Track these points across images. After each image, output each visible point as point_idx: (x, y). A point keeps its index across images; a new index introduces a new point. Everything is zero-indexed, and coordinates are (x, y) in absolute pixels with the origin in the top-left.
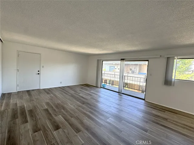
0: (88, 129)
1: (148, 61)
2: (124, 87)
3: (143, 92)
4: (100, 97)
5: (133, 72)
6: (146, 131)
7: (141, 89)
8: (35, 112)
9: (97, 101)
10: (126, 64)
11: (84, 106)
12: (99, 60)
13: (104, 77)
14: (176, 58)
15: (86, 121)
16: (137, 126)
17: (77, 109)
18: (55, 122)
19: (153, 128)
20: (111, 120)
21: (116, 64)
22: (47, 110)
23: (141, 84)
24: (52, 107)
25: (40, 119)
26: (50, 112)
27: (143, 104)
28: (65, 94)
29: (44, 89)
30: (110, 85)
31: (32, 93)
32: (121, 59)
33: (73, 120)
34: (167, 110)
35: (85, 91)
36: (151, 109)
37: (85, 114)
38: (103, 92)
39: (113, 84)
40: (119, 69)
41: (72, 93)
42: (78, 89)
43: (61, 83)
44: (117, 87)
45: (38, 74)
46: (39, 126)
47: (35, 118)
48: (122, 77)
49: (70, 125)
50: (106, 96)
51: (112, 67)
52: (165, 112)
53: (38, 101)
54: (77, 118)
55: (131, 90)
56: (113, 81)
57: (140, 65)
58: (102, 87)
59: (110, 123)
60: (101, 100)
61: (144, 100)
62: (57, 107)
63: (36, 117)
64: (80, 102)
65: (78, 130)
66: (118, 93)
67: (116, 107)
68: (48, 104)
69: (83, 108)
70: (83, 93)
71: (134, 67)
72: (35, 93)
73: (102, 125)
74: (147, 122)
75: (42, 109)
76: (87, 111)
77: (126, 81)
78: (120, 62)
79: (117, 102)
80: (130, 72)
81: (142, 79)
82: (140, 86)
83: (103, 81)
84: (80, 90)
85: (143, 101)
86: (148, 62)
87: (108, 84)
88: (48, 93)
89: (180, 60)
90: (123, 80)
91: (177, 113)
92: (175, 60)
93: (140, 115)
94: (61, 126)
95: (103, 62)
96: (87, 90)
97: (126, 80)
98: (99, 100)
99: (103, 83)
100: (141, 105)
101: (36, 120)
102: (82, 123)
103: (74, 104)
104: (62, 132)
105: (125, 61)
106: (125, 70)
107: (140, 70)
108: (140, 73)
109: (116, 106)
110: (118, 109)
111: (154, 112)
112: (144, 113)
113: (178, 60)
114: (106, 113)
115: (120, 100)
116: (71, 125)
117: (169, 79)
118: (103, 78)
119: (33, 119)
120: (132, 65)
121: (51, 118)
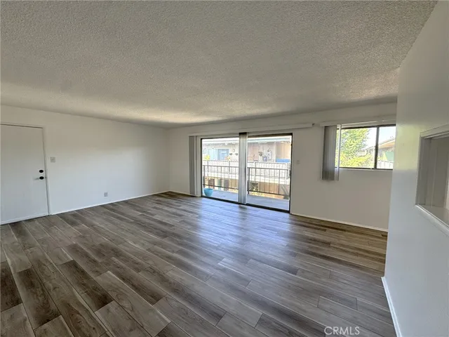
0: (177, 289)
1: (291, 134)
2: (248, 191)
3: (286, 197)
4: (200, 217)
5: (266, 160)
6: (294, 272)
7: (282, 192)
8: (39, 272)
9: (196, 227)
10: (251, 144)
11: (166, 241)
12: (193, 138)
13: (208, 174)
14: (339, 127)
15: (174, 274)
16: (278, 265)
17: (149, 250)
18: (96, 289)
19: (306, 265)
20: (227, 262)
21: (229, 144)
22: (73, 265)
23: (282, 182)
24: (87, 255)
25: (54, 288)
26: (84, 267)
27: (287, 220)
28: (117, 221)
29: (62, 216)
30: (222, 189)
31: (28, 228)
32: (240, 134)
33: (142, 277)
34: (329, 227)
35: (166, 208)
36: (302, 228)
37: (169, 258)
38: (206, 206)
39: (226, 187)
40: (237, 154)
41: (135, 215)
42: (149, 206)
43: (106, 195)
44: (236, 191)
45: (42, 178)
46: (53, 307)
47: (43, 290)
48: (244, 171)
49: (137, 288)
50: (213, 215)
51: (223, 150)
52: (325, 230)
53: (45, 246)
54: (153, 271)
55: (263, 195)
56: (227, 182)
57: (278, 144)
58: (204, 194)
59: (224, 270)
60: (203, 223)
61: (288, 212)
62: (99, 252)
63: (42, 285)
64: (158, 234)
65: (155, 298)
66: (237, 205)
67: (235, 234)
68: (74, 249)
69: (164, 247)
70: (162, 214)
71: (266, 148)
72: (36, 227)
73: (208, 275)
74: (295, 255)
75: (61, 263)
76: (173, 252)
77: (252, 179)
78: (238, 139)
79: (237, 223)
80: (260, 158)
81: (284, 171)
82: (279, 186)
83: (207, 183)
84: (155, 208)
85: (287, 215)
86: (291, 137)
87: (216, 188)
88: (73, 224)
89: (347, 130)
90: (247, 177)
91: (345, 230)
92: (338, 131)
93: (283, 242)
94: (113, 295)
95: (203, 140)
96: (169, 205)
97: (253, 177)
98: (200, 224)
99: (207, 187)
100: (283, 223)
101: (43, 294)
102: (163, 280)
103: (142, 241)
104: (116, 309)
105: (249, 137)
106: (249, 155)
107: (278, 153)
108: (278, 160)
109: (236, 232)
110: (240, 237)
111: (309, 233)
112: (289, 237)
113: (343, 131)
114: (217, 248)
115: (244, 219)
116: (139, 288)
117: (329, 166)
118: (206, 175)
119: (36, 293)
120: (263, 144)
121: (85, 281)
